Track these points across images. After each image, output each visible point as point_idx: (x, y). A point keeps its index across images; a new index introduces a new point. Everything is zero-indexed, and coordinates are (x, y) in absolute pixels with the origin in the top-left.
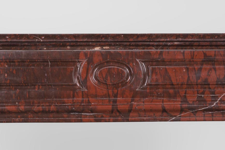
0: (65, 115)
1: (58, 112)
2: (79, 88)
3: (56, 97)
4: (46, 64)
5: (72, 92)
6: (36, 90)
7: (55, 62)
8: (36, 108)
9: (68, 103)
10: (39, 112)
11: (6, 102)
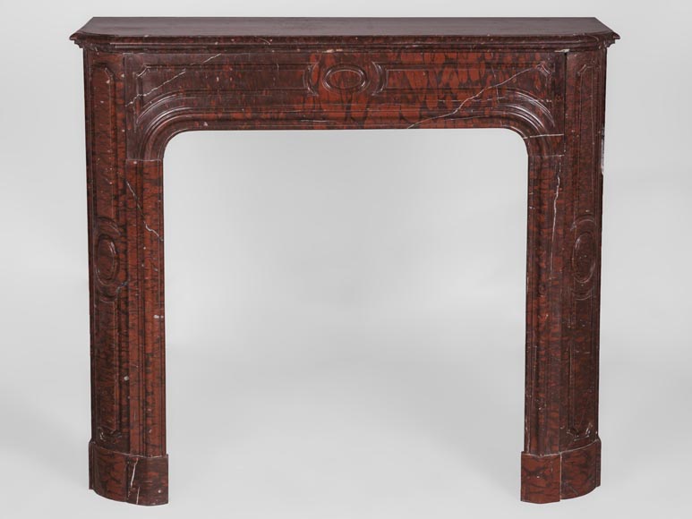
0: (295, 122)
1: (287, 119)
2: (310, 93)
3: (284, 103)
4: (273, 67)
5: (302, 98)
6: (264, 95)
7: (284, 65)
8: (263, 116)
9: (298, 109)
10: (267, 119)
11: (232, 109)
